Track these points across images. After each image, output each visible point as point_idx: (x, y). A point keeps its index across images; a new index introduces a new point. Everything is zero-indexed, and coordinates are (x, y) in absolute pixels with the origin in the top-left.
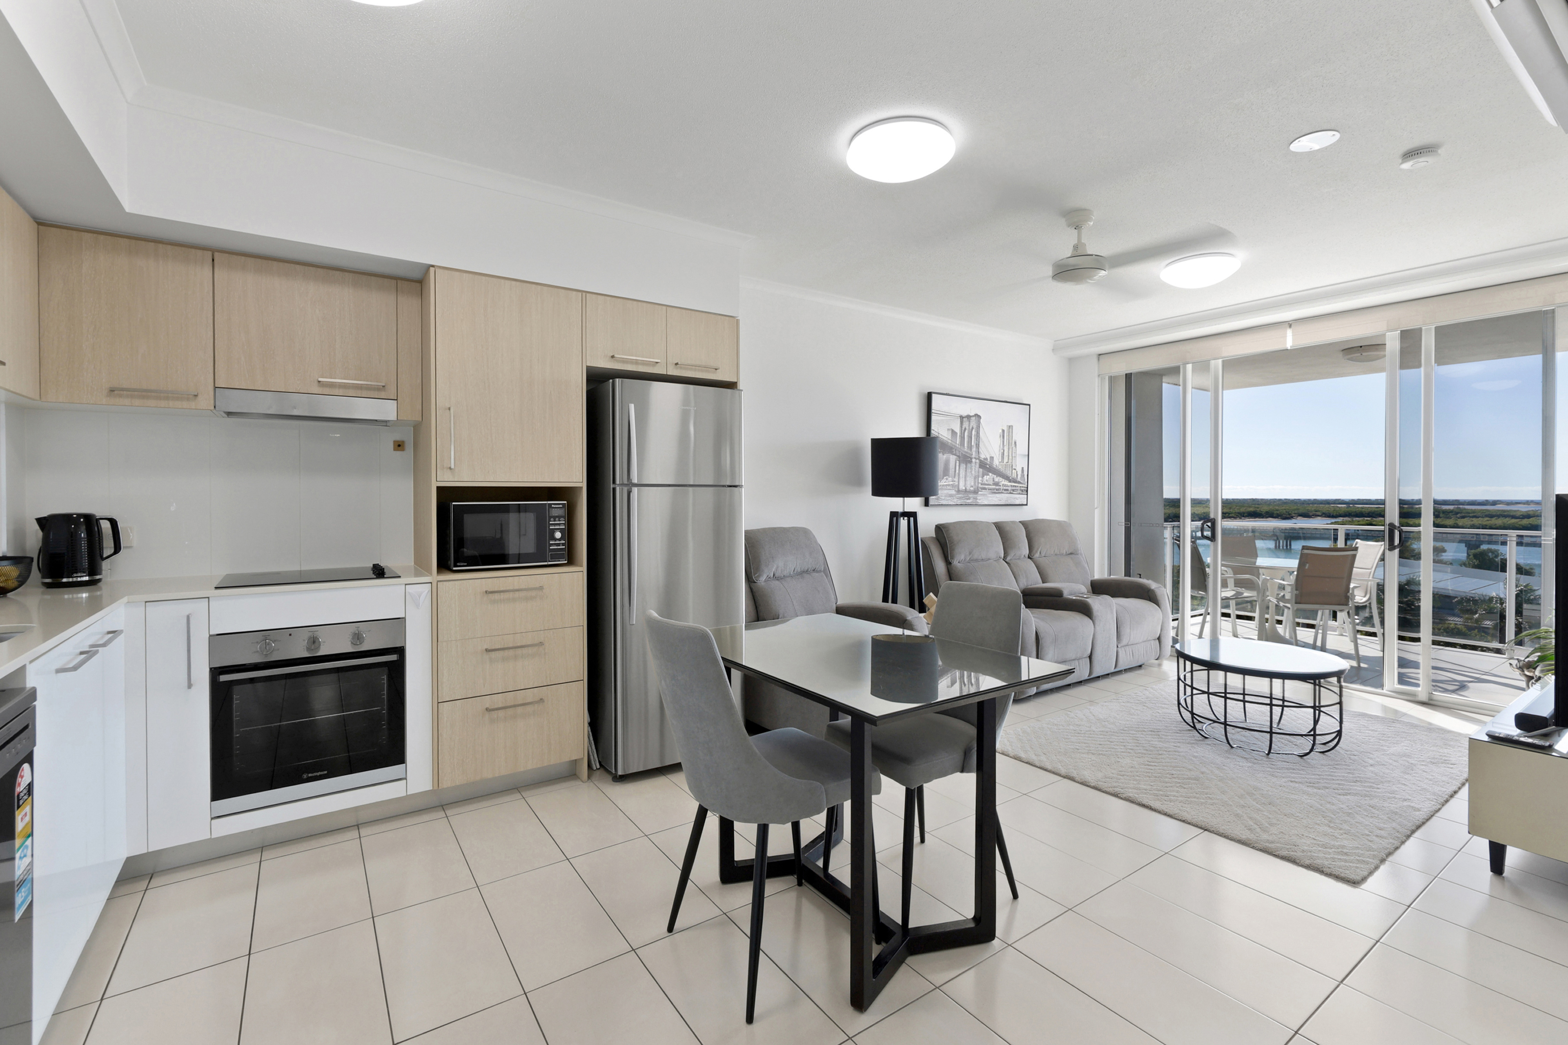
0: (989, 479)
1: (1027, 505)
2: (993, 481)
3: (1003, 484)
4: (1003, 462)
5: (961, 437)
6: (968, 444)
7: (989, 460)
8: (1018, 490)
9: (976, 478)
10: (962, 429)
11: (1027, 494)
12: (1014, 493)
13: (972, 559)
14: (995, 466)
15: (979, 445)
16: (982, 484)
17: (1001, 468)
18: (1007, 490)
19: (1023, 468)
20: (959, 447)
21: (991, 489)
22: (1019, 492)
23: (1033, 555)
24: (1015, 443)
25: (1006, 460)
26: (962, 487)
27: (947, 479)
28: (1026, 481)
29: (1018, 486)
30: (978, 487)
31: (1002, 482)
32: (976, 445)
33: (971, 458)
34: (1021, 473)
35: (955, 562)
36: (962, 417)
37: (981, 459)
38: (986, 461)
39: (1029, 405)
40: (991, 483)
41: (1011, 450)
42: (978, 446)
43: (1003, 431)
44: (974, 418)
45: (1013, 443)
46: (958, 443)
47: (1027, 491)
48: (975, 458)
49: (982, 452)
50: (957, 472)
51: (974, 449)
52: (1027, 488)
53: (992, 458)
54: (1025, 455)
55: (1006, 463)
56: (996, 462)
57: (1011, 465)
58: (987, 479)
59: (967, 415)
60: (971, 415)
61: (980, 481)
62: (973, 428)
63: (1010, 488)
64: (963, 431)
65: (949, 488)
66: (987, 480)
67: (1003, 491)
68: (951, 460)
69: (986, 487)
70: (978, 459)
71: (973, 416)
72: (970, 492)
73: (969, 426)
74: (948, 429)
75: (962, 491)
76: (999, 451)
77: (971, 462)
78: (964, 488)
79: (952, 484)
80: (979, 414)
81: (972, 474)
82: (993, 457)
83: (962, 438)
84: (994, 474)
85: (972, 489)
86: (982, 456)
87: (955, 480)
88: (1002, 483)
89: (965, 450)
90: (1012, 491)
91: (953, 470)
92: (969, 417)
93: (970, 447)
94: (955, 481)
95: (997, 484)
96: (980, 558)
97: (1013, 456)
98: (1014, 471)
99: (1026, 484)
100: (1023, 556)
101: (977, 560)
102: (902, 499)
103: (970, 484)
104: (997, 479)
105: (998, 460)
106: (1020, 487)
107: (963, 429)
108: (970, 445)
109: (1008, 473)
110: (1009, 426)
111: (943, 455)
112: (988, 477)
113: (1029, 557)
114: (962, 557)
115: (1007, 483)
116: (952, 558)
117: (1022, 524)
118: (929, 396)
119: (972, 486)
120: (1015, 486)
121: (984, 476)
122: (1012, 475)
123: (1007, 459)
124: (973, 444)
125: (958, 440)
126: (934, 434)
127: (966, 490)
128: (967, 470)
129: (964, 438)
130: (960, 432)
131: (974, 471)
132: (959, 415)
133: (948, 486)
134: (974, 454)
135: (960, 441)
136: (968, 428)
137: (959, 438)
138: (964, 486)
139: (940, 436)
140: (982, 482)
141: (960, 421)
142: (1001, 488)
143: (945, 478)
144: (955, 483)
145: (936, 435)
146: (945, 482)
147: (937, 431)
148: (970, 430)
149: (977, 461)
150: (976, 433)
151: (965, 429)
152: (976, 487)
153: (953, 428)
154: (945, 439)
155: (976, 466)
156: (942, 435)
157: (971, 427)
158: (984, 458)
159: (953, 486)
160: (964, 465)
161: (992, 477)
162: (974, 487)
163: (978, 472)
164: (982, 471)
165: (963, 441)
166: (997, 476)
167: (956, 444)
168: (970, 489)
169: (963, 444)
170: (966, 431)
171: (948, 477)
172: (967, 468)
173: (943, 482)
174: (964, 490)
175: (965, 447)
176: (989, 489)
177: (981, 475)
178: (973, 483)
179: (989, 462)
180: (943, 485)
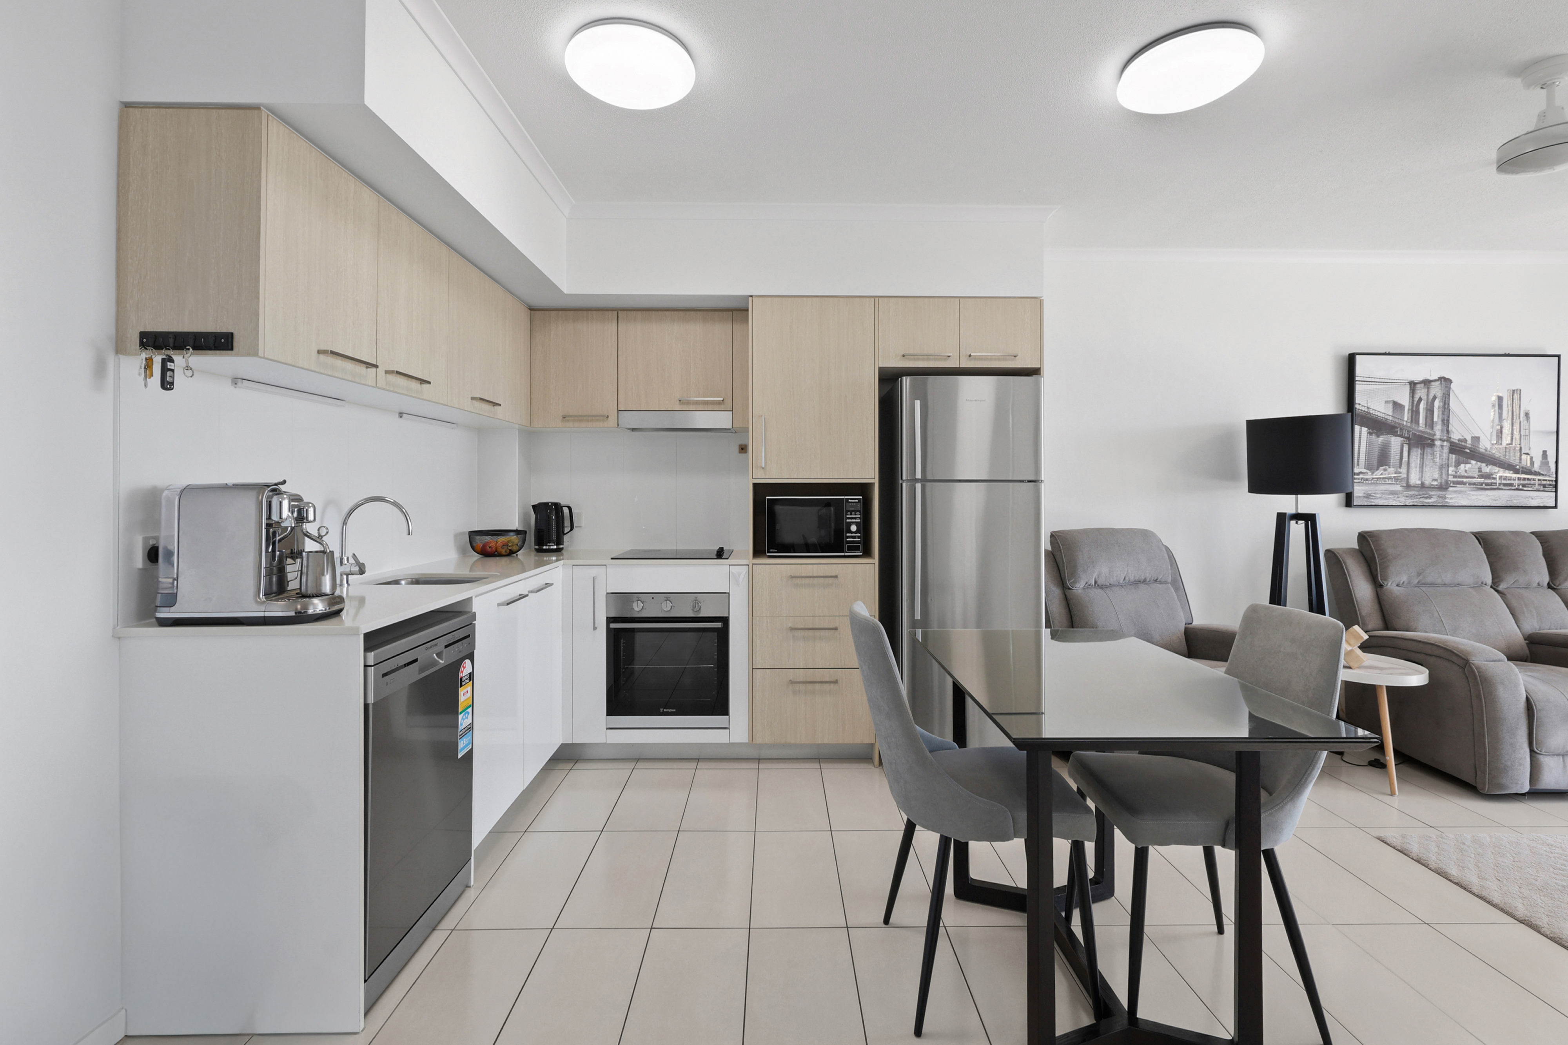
0: (1469, 468)
1: (1556, 507)
2: (1479, 471)
3: (1500, 477)
4: (1501, 444)
5: (1412, 411)
6: (1426, 420)
7: (1469, 441)
8: (1535, 484)
9: (1443, 467)
10: (1413, 401)
11: (1556, 492)
12: (1525, 489)
13: (1423, 582)
14: (1482, 450)
15: (1448, 421)
16: (1455, 477)
17: (1497, 452)
18: (1511, 485)
19: (1545, 452)
20: (1409, 425)
21: (1474, 484)
22: (1537, 487)
23: (1559, 585)
24: (1527, 415)
25: (1506, 440)
26: (1415, 480)
27: (1385, 470)
28: (1553, 470)
29: (1534, 480)
30: (1447, 482)
31: (1497, 473)
32: (1443, 420)
33: (1433, 440)
34: (1540, 458)
35: (1392, 586)
36: (1413, 385)
37: (1452, 440)
38: (1463, 444)
39: (1559, 356)
40: (1476, 474)
41: (1516, 427)
42: (1446, 422)
43: (1500, 399)
44: (1438, 383)
45: (1522, 415)
46: (1406, 419)
47: (1556, 486)
48: (1440, 440)
49: (1454, 430)
51: (1438, 428)
52: (1556, 481)
53: (1476, 439)
54: (1549, 433)
55: (1507, 444)
56: (1486, 444)
57: (1518, 449)
58: (1467, 469)
59: (1424, 381)
60: (1431, 378)
61: (1450, 472)
62: (1435, 398)
63: (1516, 482)
64: (1415, 403)
65: (1389, 482)
66: (1466, 471)
67: (1502, 487)
68: (1393, 443)
69: (1465, 480)
70: (1447, 441)
71: (1435, 381)
72: (1431, 488)
73: (1428, 395)
74: (1386, 402)
75: (1414, 487)
76: (1492, 427)
77: (1432, 445)
78: (1420, 483)
79: (1394, 477)
80: (1447, 377)
81: (1434, 462)
82: (1478, 438)
83: (1415, 412)
84: (1482, 462)
85: (1435, 483)
86: (1455, 437)
87: (1401, 470)
88: (1498, 475)
89: (1421, 429)
90: (1521, 487)
91: (1398, 457)
92: (1427, 383)
93: (1430, 423)
94: (1400, 473)
95: (1488, 476)
96: (1439, 581)
97: (1523, 433)
98: (1524, 457)
99: (1555, 476)
100: (1536, 585)
101: (1433, 585)
102: (1293, 496)
103: (1432, 475)
104: (1487, 469)
105: (1490, 441)
106: (1539, 480)
107: (1416, 399)
109: (1513, 459)
110: (1514, 391)
111: (1378, 436)
112: (1468, 466)
113: (1549, 586)
114: (1404, 578)
115: (1508, 474)
116: (1385, 578)
117: (1536, 537)
118: (1351, 360)
119: (1436, 480)
120: (1528, 479)
121: (1459, 465)
122: (1520, 462)
123: (1509, 438)
124: (1435, 419)
125: (1406, 416)
126: (1361, 410)
127: (1423, 485)
128: (1425, 457)
129: (1417, 412)
130: (1411, 404)
131: (1438, 459)
132: (1407, 381)
133: (1387, 480)
134: (1438, 435)
135: (1410, 418)
136: (1426, 397)
137: (1408, 413)
138: (1419, 479)
139: (1371, 412)
140: (1456, 474)
141: (1410, 389)
142: (1496, 483)
143: (1382, 468)
144: (1400, 476)
145: (1364, 411)
146: (1381, 474)
147: (1366, 405)
148: (1430, 401)
149: (1445, 443)
150: (1441, 404)
151: (1420, 399)
152: (1443, 481)
153: (1395, 400)
154: (1381, 415)
155: (1442, 452)
156: (1375, 410)
157: (1431, 397)
158: (1458, 440)
159: (1398, 479)
160: (1419, 451)
161: (1477, 467)
162: (1439, 481)
163: (1448, 459)
164: (1456, 458)
165: (1415, 417)
166: (1486, 465)
167: (1402, 422)
168: (1432, 483)
169: (1416, 421)
170: (1422, 402)
171: (1387, 467)
172: (1425, 455)
173: (1378, 474)
174: (1419, 484)
175: (1421, 425)
176: (1470, 484)
177: (1453, 464)
178: (1436, 476)
179: (1470, 446)
180: (1378, 478)
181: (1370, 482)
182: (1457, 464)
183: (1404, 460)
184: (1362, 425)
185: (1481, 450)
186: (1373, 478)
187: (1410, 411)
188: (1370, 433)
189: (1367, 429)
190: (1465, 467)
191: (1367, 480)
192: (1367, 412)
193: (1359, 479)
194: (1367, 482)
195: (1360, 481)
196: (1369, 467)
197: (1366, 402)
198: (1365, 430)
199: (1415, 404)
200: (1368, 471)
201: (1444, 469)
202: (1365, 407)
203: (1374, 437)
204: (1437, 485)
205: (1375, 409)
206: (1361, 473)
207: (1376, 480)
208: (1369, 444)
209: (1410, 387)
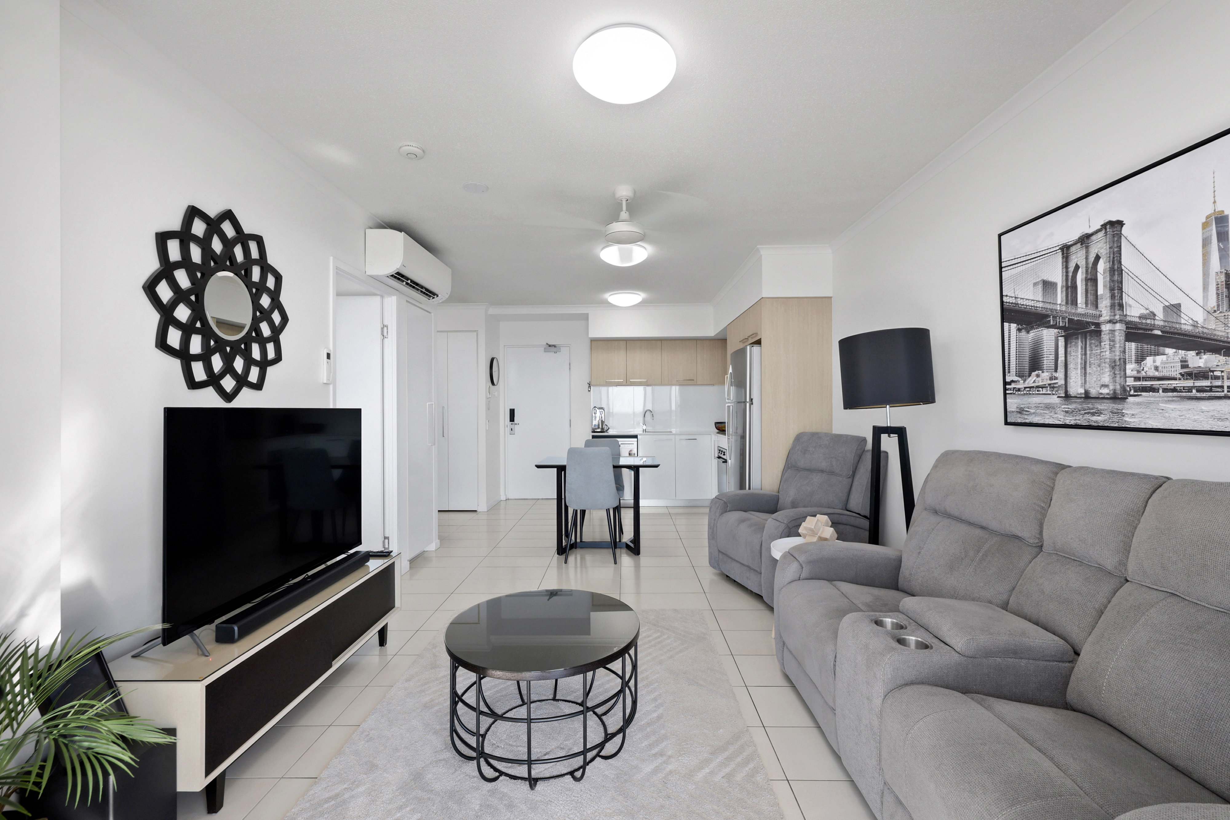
2: (1183, 367)
5: (1067, 288)
6: (1086, 297)
7: (1160, 315)
9: (1118, 365)
10: (1067, 272)
15: (1121, 289)
16: (1137, 379)
20: (1064, 308)
21: (1174, 390)
26: (1076, 388)
27: (1038, 376)
30: (1124, 389)
32: (1112, 290)
33: (1098, 325)
36: (1066, 249)
37: (1129, 319)
38: (1149, 321)
40: (1176, 371)
42: (1116, 291)
44: (1104, 233)
46: (1059, 302)
48: (1110, 322)
49: (1130, 302)
50: (1061, 358)
51: (1105, 304)
58: (1158, 363)
59: (1079, 238)
60: (1094, 229)
61: (1129, 372)
62: (1098, 258)
64: (1070, 274)
66: (1156, 368)
68: (1045, 338)
69: (1155, 383)
70: (1121, 321)
71: (1099, 231)
72: (1100, 398)
73: (1087, 258)
74: (1035, 284)
75: (1076, 397)
77: (1098, 333)
78: (1083, 391)
79: (1050, 384)
80: (1114, 220)
81: (1101, 358)
82: (1178, 307)
83: (1071, 288)
85: (1105, 391)
86: (1134, 312)
87: (1057, 375)
89: (1080, 311)
91: (1052, 357)
92: (1085, 240)
93: (1094, 300)
94: (1056, 378)
103: (1101, 380)
107: (1071, 269)
108: (1091, 297)
111: (1028, 332)
112: (1159, 359)
119: (1106, 386)
121: (1144, 359)
124: (1100, 291)
125: (1060, 297)
126: (1009, 303)
127: (1087, 396)
128: (1088, 352)
129: (1074, 287)
130: (1064, 278)
131: (1108, 353)
132: (1057, 248)
133: (1041, 389)
134: (1106, 314)
135: (1064, 298)
136: (1084, 263)
137: (1062, 292)
138: (1082, 386)
139: (1019, 302)
140: (1139, 375)
141: (1063, 258)
142: (1222, 387)
143: (1034, 374)
144: (1057, 383)
145: (1012, 303)
146: (1034, 382)
147: (1013, 295)
148: (1090, 265)
149: (1118, 326)
150: (1108, 265)
151: (1077, 267)
152: (1118, 387)
153: (1045, 279)
154: (1030, 304)
155: (1113, 341)
156: (1023, 299)
157: (1092, 259)
158: (1140, 317)
159: (1053, 387)
160: (1080, 344)
161: (1177, 359)
162: (1111, 387)
163: (1124, 352)
164: (1137, 348)
165: (1072, 296)
166: (1197, 354)
167: (1054, 307)
168: (1101, 391)
169: (1072, 301)
170: (1080, 271)
171: (1040, 372)
172: (1088, 349)
173: (1030, 382)
174: (1081, 394)
175: (1079, 305)
176: (1165, 390)
177: (1134, 358)
178: (1106, 378)
179: (1161, 323)
180: (1030, 387)
181: (1022, 393)
182: (1140, 359)
183: (1059, 359)
184: (1010, 322)
185: (1183, 327)
186: (1025, 388)
187: (1064, 289)
188: (1019, 330)
189: (1015, 325)
190: (1154, 361)
191: (1019, 390)
192: (1015, 304)
193: (1010, 389)
194: (1019, 393)
195: (1012, 392)
196: (1020, 374)
197: (1013, 291)
198: (1014, 326)
199: (1070, 277)
200: (1020, 379)
201: (1117, 368)
202: (1012, 297)
203: (1023, 333)
204: (1108, 394)
205: (1022, 297)
206: (1012, 381)
207: (1028, 389)
208: (1019, 343)
209: (1063, 254)
